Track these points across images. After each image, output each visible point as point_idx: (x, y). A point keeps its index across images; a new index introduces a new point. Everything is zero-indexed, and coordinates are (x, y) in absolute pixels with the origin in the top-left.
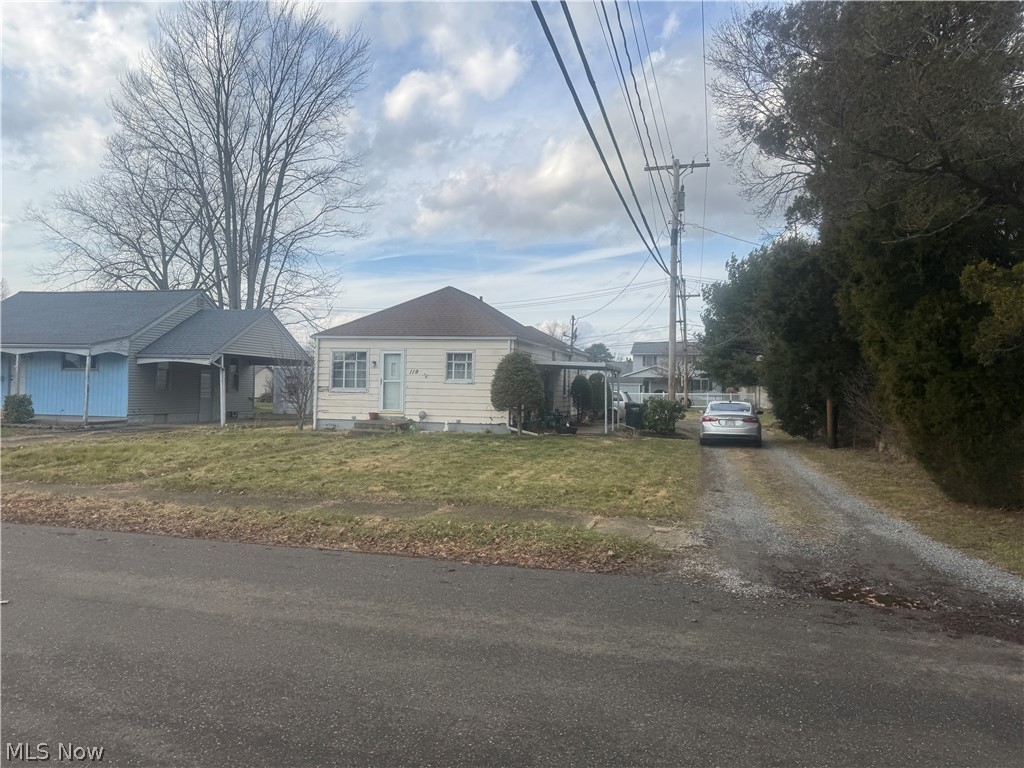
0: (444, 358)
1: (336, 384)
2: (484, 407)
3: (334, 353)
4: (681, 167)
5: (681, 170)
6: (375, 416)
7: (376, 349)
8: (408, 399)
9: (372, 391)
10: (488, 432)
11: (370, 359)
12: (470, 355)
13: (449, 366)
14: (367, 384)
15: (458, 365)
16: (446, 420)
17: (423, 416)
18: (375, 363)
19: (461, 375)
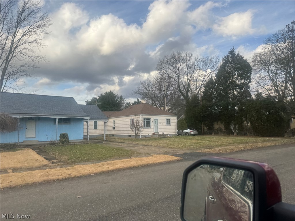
0: (165, 120)
1: (144, 126)
3: (144, 119)
6: (154, 134)
9: (152, 128)
11: (151, 120)
12: (169, 119)
13: (166, 122)
14: (151, 126)
17: (163, 133)
18: (152, 121)
19: (168, 124)
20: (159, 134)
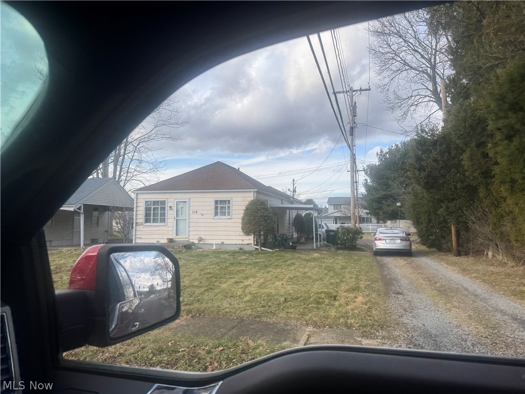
0: (213, 204)
1: (147, 221)
2: (238, 233)
3: (146, 202)
4: (354, 91)
5: (354, 93)
6: (171, 241)
7: (171, 199)
8: (191, 229)
9: (169, 224)
10: (241, 249)
11: (167, 206)
12: (229, 201)
13: (216, 208)
14: (166, 220)
15: (221, 208)
16: (214, 242)
17: (200, 240)
18: (171, 207)
19: (223, 214)
20: (192, 241)
